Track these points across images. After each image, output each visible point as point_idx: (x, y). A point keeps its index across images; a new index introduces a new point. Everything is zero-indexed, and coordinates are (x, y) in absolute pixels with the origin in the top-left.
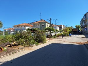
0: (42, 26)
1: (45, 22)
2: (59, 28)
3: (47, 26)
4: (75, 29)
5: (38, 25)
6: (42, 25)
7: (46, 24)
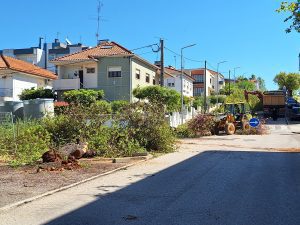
0: (113, 75)
1: (130, 57)
2: (191, 85)
3: (138, 76)
4: (272, 94)
5: (91, 71)
6: (112, 69)
7: (134, 65)
